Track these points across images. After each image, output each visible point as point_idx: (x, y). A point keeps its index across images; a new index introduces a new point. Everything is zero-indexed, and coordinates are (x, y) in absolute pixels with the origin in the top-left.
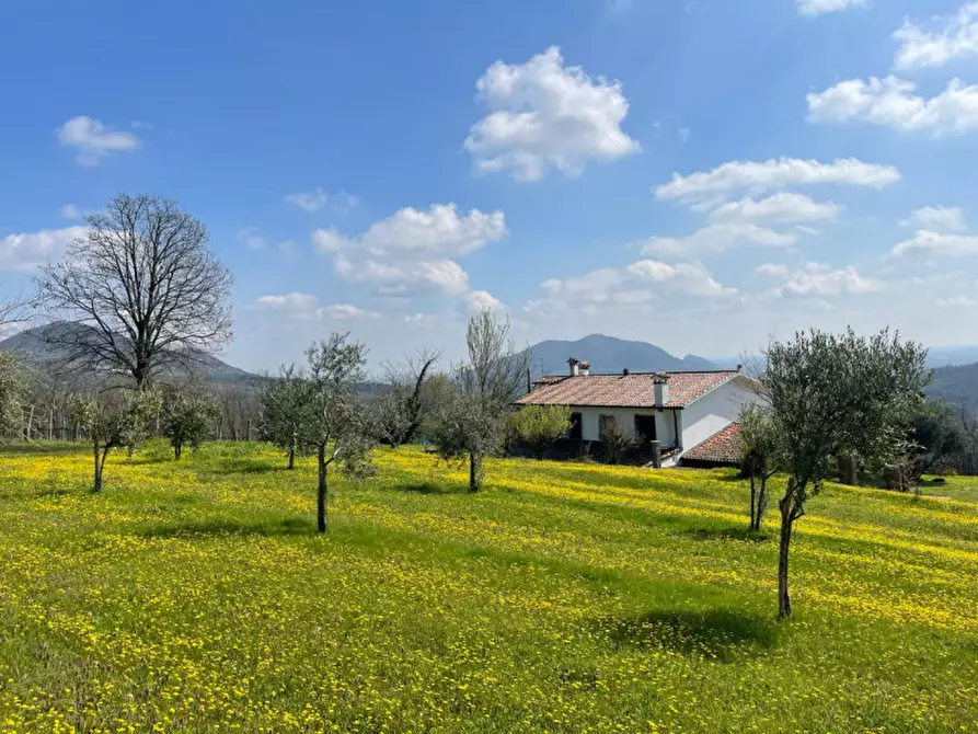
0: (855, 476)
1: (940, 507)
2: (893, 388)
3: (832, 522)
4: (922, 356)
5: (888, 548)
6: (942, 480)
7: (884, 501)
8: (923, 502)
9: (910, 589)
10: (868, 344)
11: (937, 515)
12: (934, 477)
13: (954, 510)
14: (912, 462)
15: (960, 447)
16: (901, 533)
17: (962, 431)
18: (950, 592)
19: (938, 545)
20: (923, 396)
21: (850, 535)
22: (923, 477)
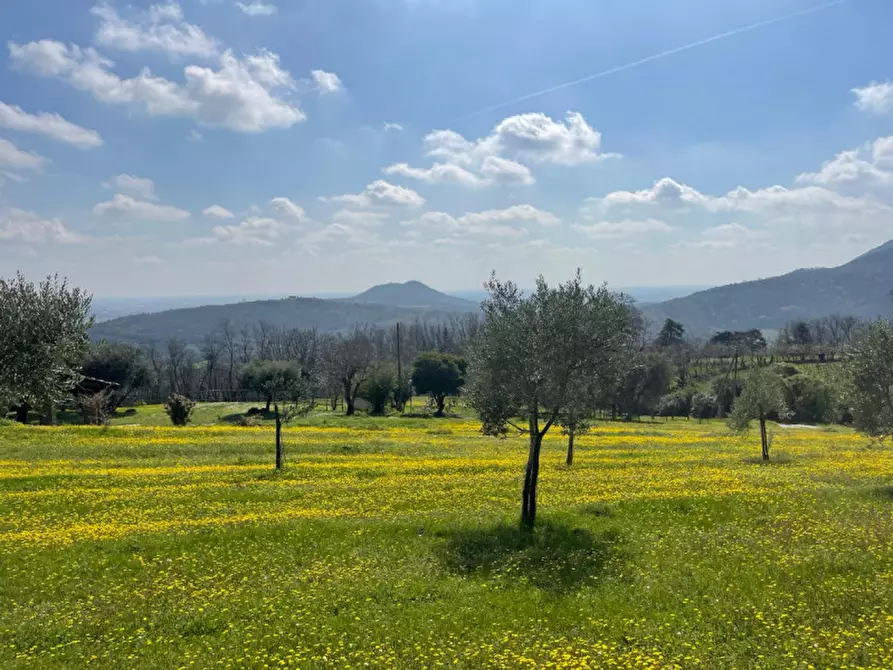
0: (54, 417)
1: (125, 434)
2: (60, 331)
3: (23, 463)
4: (87, 301)
5: (70, 478)
6: (134, 410)
7: (76, 436)
8: (112, 431)
9: (83, 511)
10: (38, 290)
11: (121, 441)
12: (127, 409)
13: (137, 434)
14: (107, 398)
15: (148, 382)
16: (88, 462)
17: (151, 368)
18: (119, 507)
19: (119, 466)
20: (86, 338)
21: (37, 473)
22: (118, 409)
